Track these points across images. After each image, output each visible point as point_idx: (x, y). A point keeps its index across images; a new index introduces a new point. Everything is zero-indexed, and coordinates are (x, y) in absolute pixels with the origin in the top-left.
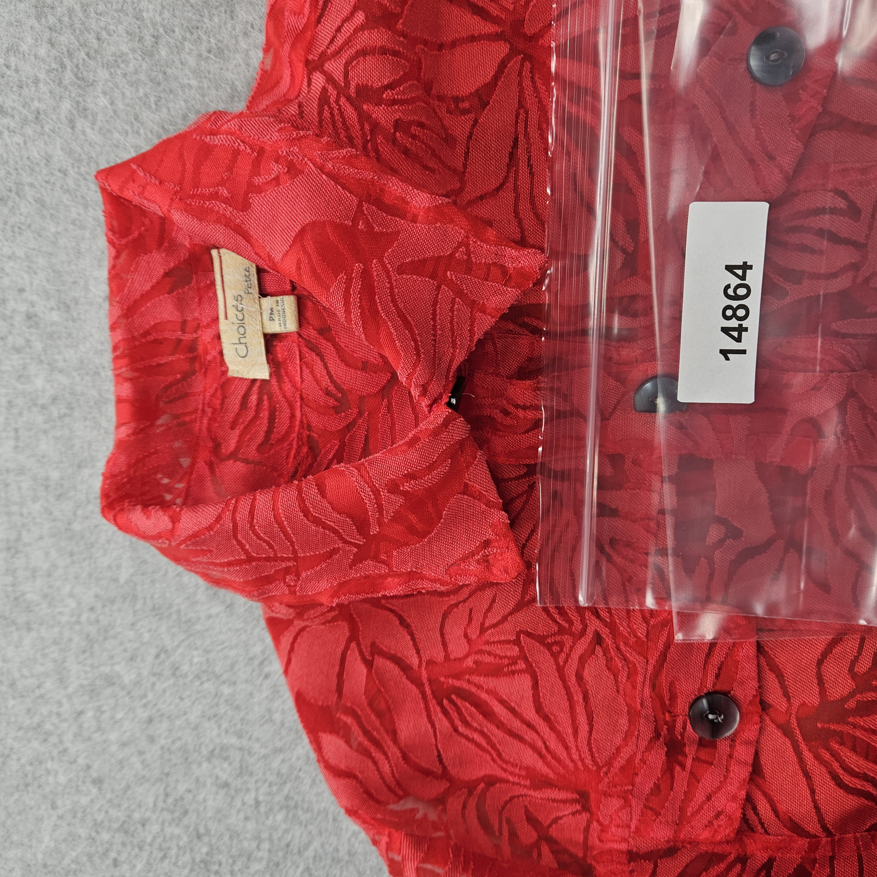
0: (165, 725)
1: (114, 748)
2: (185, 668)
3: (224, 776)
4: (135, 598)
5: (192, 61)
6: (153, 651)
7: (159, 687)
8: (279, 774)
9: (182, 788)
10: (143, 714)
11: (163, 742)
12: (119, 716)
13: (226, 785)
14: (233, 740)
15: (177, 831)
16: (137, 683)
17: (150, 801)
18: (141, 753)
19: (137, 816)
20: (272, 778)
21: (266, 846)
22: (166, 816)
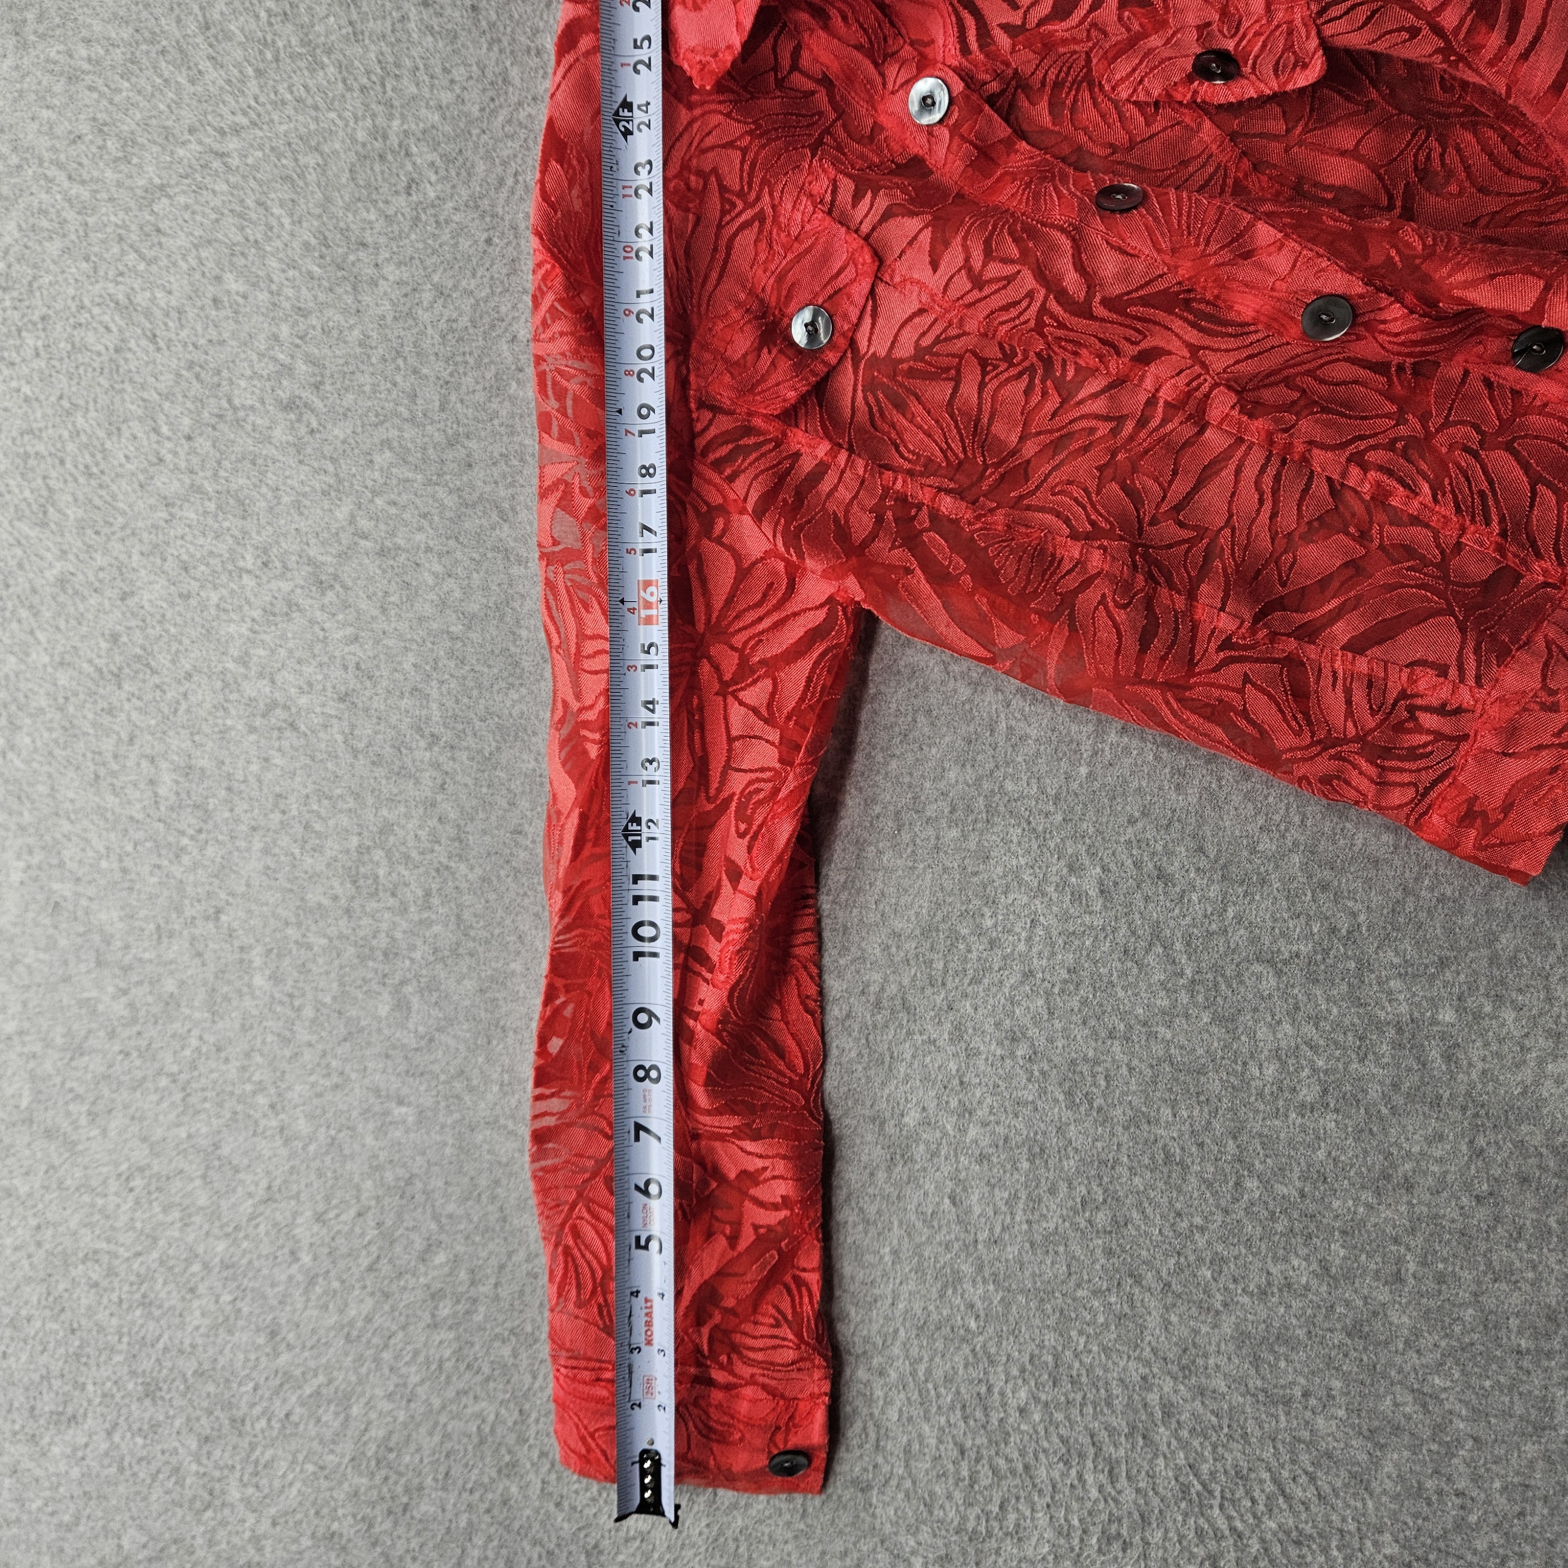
0: (50, 1232)
1: (8, 1252)
2: (69, 1182)
3: (95, 1277)
4: (31, 1121)
5: (90, 716)
6: (44, 1168)
7: (48, 1197)
8: (138, 1275)
9: (61, 1287)
10: (33, 1222)
11: (47, 1246)
12: (14, 1223)
13: (96, 1285)
14: (103, 1245)
15: (55, 1326)
16: (30, 1195)
17: (35, 1299)
18: (30, 1256)
19: (24, 1312)
20: (133, 1278)
21: (125, 1339)
22: (48, 1313)
